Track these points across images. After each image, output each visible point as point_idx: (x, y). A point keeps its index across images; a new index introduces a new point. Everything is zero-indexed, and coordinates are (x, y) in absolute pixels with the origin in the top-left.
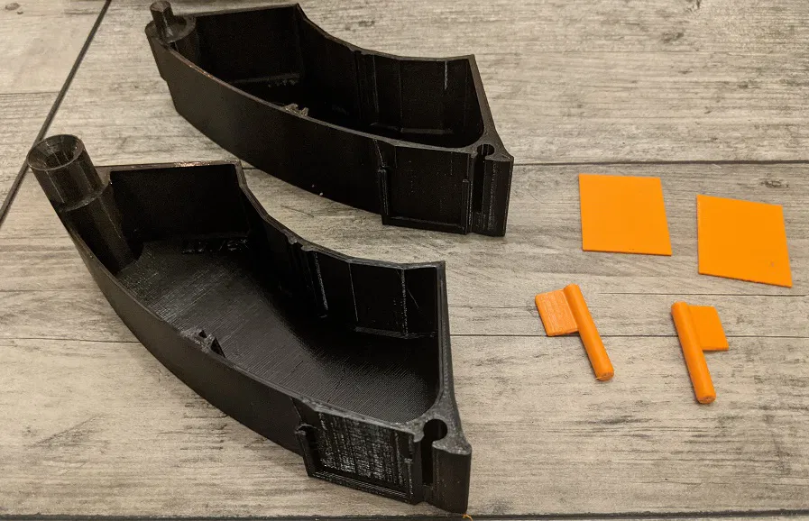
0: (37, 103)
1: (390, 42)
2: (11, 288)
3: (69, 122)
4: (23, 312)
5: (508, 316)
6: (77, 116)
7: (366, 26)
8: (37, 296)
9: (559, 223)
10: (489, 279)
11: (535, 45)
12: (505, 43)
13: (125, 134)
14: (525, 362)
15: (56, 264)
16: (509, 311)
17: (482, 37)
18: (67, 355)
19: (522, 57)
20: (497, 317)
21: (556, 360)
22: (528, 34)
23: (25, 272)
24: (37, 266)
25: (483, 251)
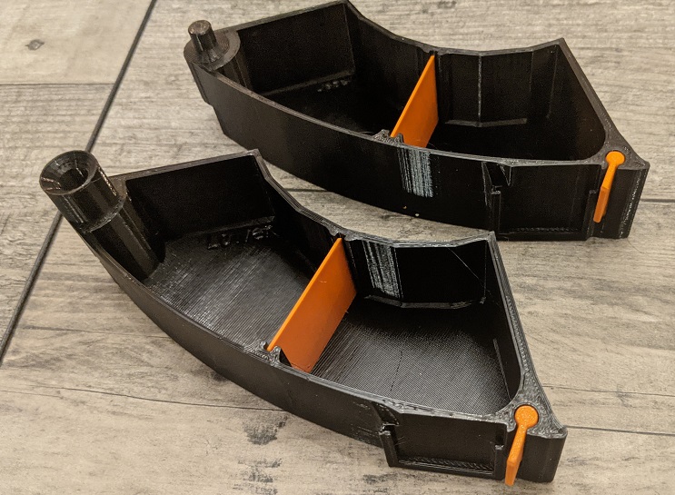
0: (90, 96)
1: (471, 30)
2: (59, 326)
3: (123, 123)
4: (70, 357)
5: (594, 403)
6: (131, 114)
7: (446, 7)
8: (85, 338)
9: (661, 281)
10: (575, 350)
11: (641, 37)
12: (605, 34)
13: (181, 140)
14: (612, 465)
15: (105, 299)
16: (597, 396)
17: (578, 25)
18: (114, 413)
19: (625, 53)
20: (582, 402)
21: (648, 466)
22: (633, 23)
23: (74, 308)
24: (86, 301)
25: (568, 312)
